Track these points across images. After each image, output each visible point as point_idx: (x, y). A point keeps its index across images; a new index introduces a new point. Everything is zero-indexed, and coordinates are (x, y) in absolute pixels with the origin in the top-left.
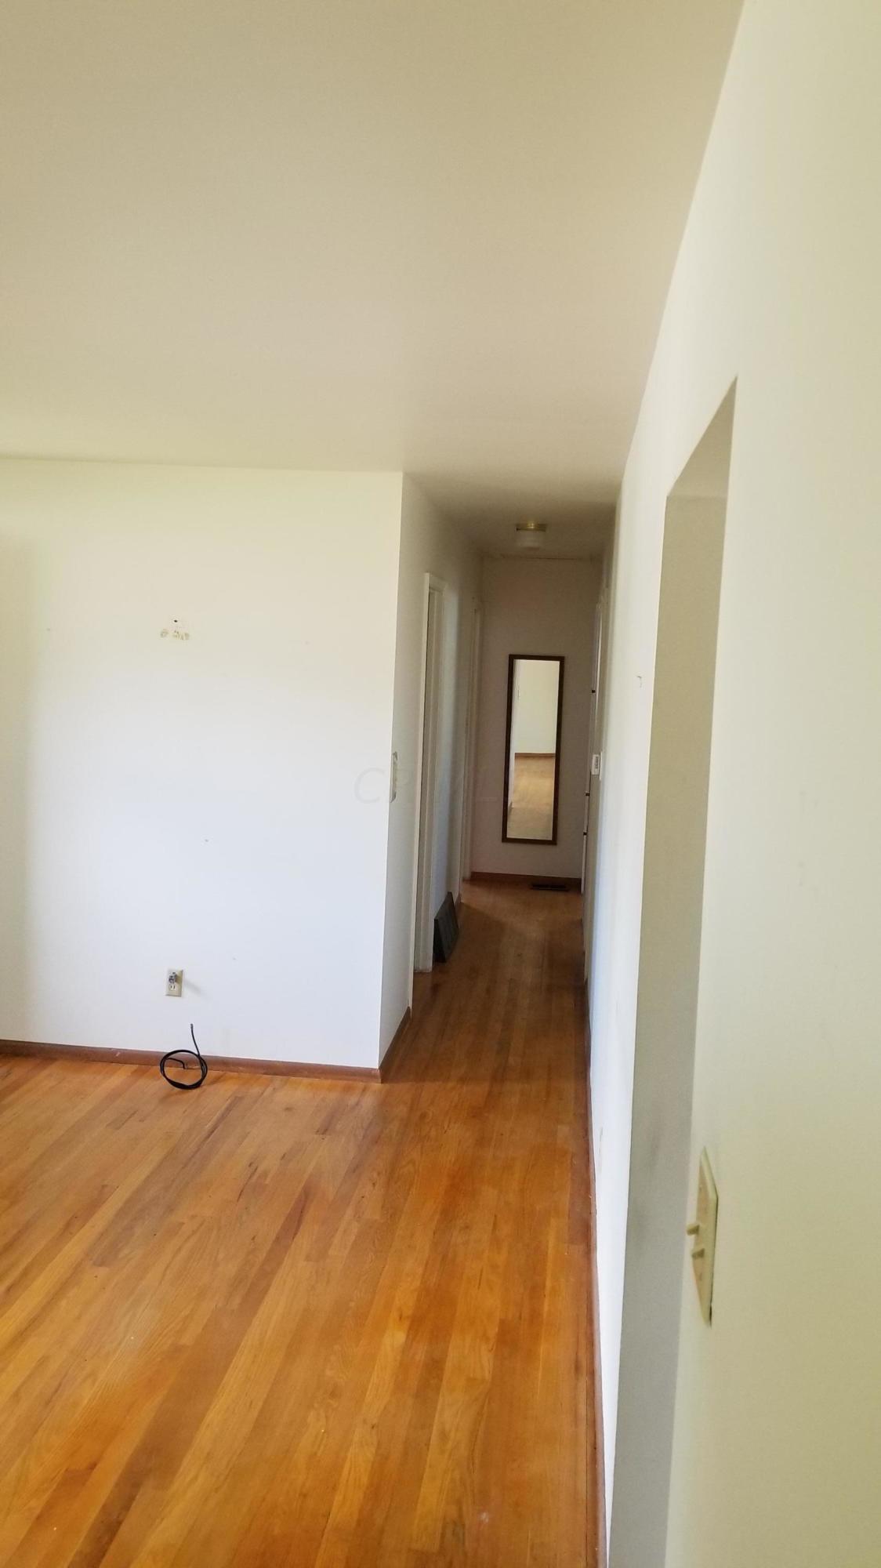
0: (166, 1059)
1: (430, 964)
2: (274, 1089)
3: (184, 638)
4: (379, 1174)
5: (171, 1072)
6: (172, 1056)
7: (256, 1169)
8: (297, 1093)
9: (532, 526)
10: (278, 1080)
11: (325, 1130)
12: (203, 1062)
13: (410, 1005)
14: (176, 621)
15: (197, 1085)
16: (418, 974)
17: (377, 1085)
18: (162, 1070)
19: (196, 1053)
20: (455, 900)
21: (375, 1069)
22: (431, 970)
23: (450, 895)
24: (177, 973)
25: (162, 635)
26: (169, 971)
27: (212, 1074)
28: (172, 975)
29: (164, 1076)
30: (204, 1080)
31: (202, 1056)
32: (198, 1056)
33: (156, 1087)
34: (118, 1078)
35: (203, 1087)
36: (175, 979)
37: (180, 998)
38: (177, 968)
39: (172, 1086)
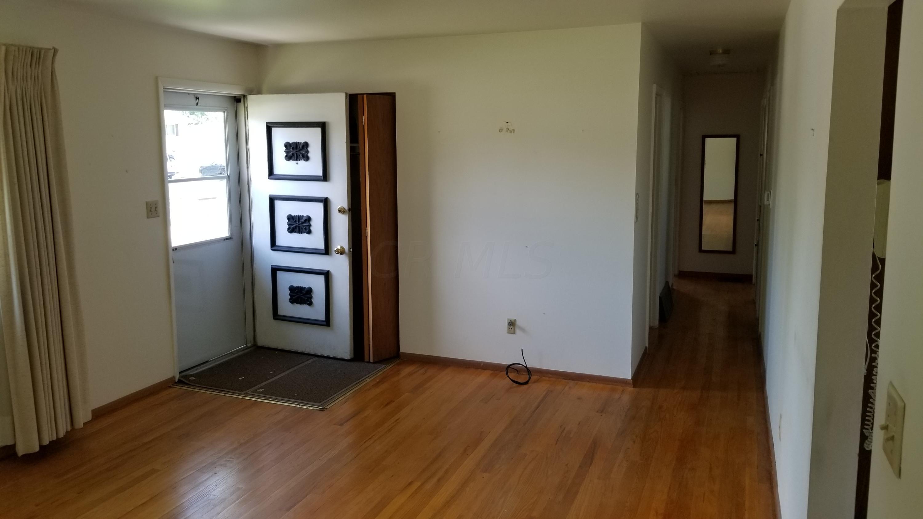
0: (509, 368)
1: (657, 323)
2: (570, 387)
3: (512, 132)
4: (637, 436)
5: (512, 375)
6: (511, 367)
7: (564, 429)
8: (584, 390)
9: (720, 51)
10: (572, 383)
11: (602, 411)
12: (528, 371)
13: (647, 345)
14: (507, 123)
15: (526, 383)
16: (651, 328)
17: (630, 389)
18: (507, 373)
19: (526, 366)
20: (670, 286)
21: (629, 380)
22: (657, 326)
23: (667, 283)
24: (512, 321)
25: (500, 131)
26: (508, 319)
27: (534, 377)
28: (510, 322)
29: (508, 376)
30: (530, 381)
31: (529, 367)
32: (526, 367)
33: (504, 382)
34: (483, 377)
35: (530, 384)
36: (512, 324)
37: (514, 335)
38: (512, 318)
39: (513, 383)
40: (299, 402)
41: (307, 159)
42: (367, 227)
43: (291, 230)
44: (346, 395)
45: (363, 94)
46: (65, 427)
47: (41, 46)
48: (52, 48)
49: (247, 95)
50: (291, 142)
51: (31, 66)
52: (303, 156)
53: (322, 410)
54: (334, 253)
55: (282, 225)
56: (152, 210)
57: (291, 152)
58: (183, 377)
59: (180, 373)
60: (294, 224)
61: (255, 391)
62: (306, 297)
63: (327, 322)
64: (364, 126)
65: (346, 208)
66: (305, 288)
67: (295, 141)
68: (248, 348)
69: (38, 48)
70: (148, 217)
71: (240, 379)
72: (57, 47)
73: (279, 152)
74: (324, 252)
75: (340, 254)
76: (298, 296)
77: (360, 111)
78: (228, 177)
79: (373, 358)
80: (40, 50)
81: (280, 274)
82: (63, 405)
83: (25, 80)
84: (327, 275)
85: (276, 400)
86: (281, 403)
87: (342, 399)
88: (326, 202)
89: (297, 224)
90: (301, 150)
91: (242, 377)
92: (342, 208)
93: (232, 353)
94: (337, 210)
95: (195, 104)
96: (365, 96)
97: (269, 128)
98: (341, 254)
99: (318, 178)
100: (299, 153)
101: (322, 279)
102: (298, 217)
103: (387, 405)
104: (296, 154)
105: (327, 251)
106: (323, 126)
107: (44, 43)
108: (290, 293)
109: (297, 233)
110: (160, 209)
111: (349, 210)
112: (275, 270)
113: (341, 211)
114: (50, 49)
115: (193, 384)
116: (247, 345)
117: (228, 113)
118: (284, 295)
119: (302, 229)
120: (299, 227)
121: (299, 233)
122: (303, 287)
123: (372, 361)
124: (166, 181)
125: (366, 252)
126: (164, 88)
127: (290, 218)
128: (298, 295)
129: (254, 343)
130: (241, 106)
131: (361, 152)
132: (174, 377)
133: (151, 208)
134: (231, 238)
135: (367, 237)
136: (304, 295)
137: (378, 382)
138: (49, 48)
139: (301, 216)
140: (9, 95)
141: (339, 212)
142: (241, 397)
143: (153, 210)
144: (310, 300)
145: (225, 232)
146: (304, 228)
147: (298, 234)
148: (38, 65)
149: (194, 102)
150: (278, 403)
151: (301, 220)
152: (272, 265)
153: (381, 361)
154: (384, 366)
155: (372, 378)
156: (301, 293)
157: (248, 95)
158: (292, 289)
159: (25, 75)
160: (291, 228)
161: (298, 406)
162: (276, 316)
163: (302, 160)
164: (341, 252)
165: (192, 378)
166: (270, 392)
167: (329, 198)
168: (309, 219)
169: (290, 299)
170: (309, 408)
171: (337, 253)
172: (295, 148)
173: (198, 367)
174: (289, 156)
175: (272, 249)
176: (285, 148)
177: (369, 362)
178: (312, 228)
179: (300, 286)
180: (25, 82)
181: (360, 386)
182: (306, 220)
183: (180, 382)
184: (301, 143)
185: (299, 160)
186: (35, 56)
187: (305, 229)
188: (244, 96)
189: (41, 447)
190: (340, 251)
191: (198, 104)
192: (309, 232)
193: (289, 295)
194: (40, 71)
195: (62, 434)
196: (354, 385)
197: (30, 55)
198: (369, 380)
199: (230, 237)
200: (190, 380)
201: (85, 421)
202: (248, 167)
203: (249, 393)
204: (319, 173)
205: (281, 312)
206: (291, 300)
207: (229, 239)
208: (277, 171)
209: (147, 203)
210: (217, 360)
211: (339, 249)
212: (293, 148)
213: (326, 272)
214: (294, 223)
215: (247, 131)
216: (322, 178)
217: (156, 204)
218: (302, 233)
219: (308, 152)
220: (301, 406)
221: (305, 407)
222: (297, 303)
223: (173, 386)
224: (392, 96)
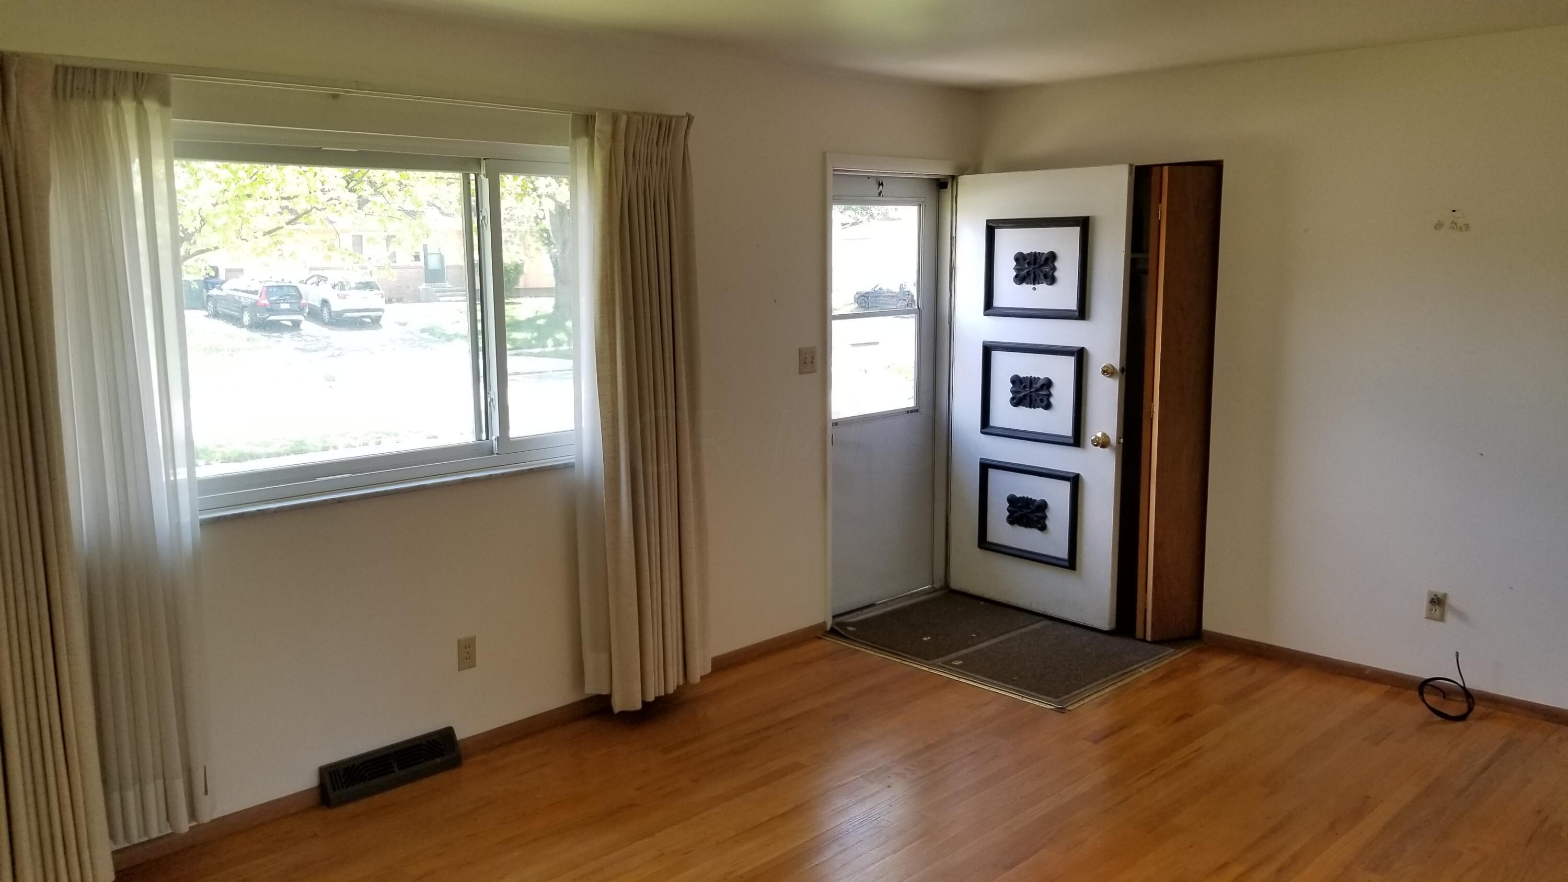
0: (1424, 686)
3: (1463, 228)
5: (1431, 699)
6: (1431, 683)
7: (1546, 819)
12: (1468, 695)
14: (1454, 211)
15: (1462, 718)
18: (1421, 695)
19: (1462, 685)
24: (1440, 596)
25: (1436, 228)
26: (1430, 592)
27: (1479, 709)
28: (1434, 597)
29: (1424, 700)
30: (1471, 715)
31: (1469, 689)
32: (1464, 688)
33: (1416, 711)
34: (1369, 695)
35: (1470, 721)
36: (1437, 601)
37: (1441, 624)
38: (1440, 590)
39: (1432, 713)
40: (1021, 692)
41: (1052, 280)
42: (1153, 401)
43: (1017, 401)
44: (1102, 693)
45: (1162, 166)
46: (676, 680)
47: (671, 113)
48: (685, 115)
49: (957, 177)
50: (1025, 252)
51: (657, 143)
52: (1046, 276)
53: (1061, 710)
54: (1089, 443)
55: (1002, 391)
56: (807, 362)
57: (1026, 269)
58: (838, 624)
59: (834, 617)
60: (1021, 392)
61: (949, 663)
62: (1037, 516)
63: (1071, 563)
64: (1160, 221)
65: (1117, 367)
66: (1035, 500)
67: (1033, 251)
68: (935, 590)
69: (668, 116)
70: (801, 372)
71: (925, 639)
72: (692, 113)
73: (1005, 269)
74: (1072, 441)
75: (1100, 447)
76: (1023, 513)
77: (1154, 196)
78: (919, 313)
79: (1152, 632)
80: (670, 118)
81: (993, 474)
82: (675, 646)
83: (649, 164)
84: (1075, 481)
85: (983, 682)
86: (992, 689)
87: (1096, 698)
88: (1080, 356)
89: (1027, 391)
90: (1042, 265)
91: (928, 637)
92: (1109, 365)
93: (911, 596)
94: (1101, 371)
95: (877, 194)
96: (1166, 169)
97: (991, 229)
98: (1103, 446)
99: (1069, 314)
100: (1038, 272)
101: (1066, 486)
102: (1030, 379)
103: (1179, 719)
104: (1034, 272)
105: (1077, 440)
106: (1084, 224)
107: (675, 109)
108: (1009, 507)
109: (1026, 407)
110: (818, 361)
111: (1122, 370)
112: (985, 467)
113: (1108, 372)
114: (682, 117)
115: (851, 637)
116: (934, 586)
117: (925, 206)
118: (998, 510)
119: (1036, 400)
120: (1031, 396)
121: (1030, 407)
122: (1031, 499)
123: (1149, 638)
124: (829, 318)
125: (1149, 444)
126: (834, 170)
127: (1016, 381)
128: (1023, 511)
129: (945, 584)
130: (947, 194)
131: (1151, 268)
132: (824, 623)
133: (805, 358)
134: (918, 410)
135: (1152, 419)
136: (1032, 512)
137: (1163, 678)
138: (681, 114)
139: (1035, 377)
140: (629, 187)
141: (1103, 374)
142: (926, 669)
143: (809, 360)
144: (1042, 521)
145: (909, 401)
146: (1038, 399)
147: (1028, 409)
148: (666, 143)
149: (875, 189)
150: (987, 688)
151: (1034, 386)
152: (981, 459)
153: (1165, 640)
154: (1172, 650)
155: (1148, 670)
156: (1028, 508)
157: (959, 176)
158: (1012, 500)
159: (649, 157)
160: (1017, 398)
161: (1020, 698)
162: (983, 542)
163: (1043, 283)
164: (1103, 443)
165: (851, 629)
166: (970, 667)
167: (1085, 349)
168: (1048, 384)
169: (1009, 518)
170: (1038, 704)
171: (1096, 446)
172: (1032, 262)
173: (859, 612)
174: (1020, 276)
175: (982, 431)
176: (1015, 263)
177: (1144, 640)
178: (1052, 400)
179: (1026, 496)
180: (649, 168)
181: (1129, 680)
182: (1042, 386)
183: (833, 632)
184: (1043, 253)
185: (1039, 284)
186: (664, 128)
187: (1042, 401)
188: (954, 178)
189: (644, 703)
190: (1100, 442)
191: (882, 194)
192: (1048, 406)
193: (1007, 510)
194: (669, 152)
195: (671, 689)
196: (1116, 677)
197: (658, 126)
198: (1144, 671)
199: (916, 409)
200: (847, 631)
201: (703, 674)
202: (951, 295)
203: (940, 664)
204: (1072, 305)
205: (992, 537)
206: (1010, 520)
207: (915, 412)
208: (1000, 301)
209: (800, 350)
210: (889, 603)
211: (1099, 438)
212: (1029, 263)
213: (1073, 475)
214: (1022, 390)
215: (954, 235)
216: (1077, 314)
217: (812, 351)
218: (1034, 408)
219: (1054, 269)
220: (1024, 699)
221: (1031, 702)
222: (1020, 525)
223: (823, 637)
224: (1216, 167)
